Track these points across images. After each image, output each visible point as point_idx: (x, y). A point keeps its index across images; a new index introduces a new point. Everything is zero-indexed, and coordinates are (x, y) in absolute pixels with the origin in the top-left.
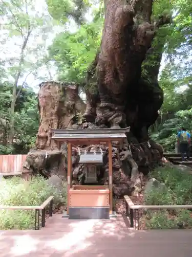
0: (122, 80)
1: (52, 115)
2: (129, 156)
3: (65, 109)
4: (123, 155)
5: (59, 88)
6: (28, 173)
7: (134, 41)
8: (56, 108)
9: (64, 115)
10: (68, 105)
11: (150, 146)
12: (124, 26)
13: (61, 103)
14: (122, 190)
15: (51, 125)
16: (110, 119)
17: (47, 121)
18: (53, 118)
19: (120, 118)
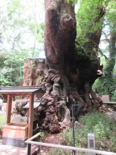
0: (56, 53)
1: (29, 78)
2: (63, 104)
3: (36, 74)
4: (59, 103)
5: (33, 62)
6: (15, 112)
7: (60, 27)
8: (31, 73)
9: (36, 78)
10: (38, 72)
11: (91, 97)
12: (50, 18)
13: (34, 71)
14: (54, 128)
15: (28, 84)
16: (52, 79)
17: (26, 81)
18: (30, 80)
19: (58, 79)
